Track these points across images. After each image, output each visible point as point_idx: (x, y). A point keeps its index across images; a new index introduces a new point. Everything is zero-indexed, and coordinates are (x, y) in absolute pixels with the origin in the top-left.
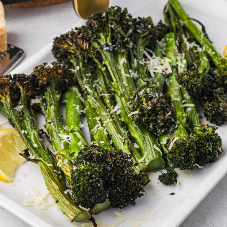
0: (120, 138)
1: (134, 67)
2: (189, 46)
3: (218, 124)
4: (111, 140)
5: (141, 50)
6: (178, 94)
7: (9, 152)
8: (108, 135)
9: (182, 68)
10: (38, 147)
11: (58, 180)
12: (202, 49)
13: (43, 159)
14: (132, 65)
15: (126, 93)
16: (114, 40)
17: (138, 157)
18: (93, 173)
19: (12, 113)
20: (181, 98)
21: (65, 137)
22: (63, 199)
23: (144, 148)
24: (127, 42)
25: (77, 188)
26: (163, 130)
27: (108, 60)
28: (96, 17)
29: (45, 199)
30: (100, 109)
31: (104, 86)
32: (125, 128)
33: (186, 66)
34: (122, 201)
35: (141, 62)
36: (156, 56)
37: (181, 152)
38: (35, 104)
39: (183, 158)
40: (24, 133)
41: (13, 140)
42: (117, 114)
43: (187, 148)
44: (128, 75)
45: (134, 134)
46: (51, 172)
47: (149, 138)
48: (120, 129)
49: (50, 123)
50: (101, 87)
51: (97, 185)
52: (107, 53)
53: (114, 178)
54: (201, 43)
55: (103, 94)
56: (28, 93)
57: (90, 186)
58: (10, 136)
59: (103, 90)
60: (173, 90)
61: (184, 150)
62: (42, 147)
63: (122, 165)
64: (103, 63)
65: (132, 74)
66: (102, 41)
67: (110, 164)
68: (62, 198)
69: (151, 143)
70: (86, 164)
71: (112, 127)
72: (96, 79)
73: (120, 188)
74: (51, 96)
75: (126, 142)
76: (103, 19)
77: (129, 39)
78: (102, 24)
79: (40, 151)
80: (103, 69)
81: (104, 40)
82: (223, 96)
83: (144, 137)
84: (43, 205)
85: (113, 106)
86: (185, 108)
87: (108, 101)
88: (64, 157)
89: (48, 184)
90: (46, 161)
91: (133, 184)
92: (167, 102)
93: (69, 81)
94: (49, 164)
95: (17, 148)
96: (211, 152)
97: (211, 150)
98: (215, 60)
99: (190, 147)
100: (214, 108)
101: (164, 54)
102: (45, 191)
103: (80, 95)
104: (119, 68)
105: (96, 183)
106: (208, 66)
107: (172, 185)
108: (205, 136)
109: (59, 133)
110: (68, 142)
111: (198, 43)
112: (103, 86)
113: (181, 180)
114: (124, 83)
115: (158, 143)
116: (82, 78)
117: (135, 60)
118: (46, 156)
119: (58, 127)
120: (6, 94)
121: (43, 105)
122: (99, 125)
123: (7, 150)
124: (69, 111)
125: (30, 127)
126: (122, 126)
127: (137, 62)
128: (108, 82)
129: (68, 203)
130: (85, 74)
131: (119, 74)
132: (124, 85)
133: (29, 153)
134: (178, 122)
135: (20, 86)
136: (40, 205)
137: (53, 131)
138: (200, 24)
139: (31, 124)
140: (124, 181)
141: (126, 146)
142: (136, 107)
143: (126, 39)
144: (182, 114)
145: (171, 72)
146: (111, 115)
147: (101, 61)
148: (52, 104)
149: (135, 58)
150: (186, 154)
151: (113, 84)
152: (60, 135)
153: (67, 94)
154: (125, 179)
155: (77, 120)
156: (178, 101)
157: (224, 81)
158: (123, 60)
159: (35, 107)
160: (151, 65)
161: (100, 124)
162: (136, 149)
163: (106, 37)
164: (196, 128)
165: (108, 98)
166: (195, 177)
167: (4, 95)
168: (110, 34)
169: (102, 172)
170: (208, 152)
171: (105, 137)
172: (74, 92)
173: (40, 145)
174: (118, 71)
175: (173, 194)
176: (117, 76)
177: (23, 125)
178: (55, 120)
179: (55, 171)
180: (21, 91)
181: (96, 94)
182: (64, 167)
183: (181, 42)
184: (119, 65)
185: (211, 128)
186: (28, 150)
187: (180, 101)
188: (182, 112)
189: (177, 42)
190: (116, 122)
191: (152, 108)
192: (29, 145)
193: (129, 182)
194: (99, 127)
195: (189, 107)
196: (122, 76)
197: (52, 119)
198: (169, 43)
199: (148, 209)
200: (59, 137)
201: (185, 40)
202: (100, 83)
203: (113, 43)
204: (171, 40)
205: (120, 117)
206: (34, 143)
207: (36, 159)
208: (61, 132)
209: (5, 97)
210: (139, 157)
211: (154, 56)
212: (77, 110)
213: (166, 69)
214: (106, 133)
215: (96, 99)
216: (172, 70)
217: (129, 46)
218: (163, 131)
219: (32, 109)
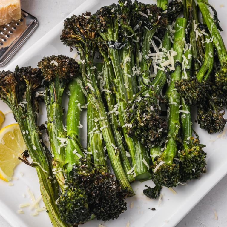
0: (113, 147)
1: (139, 60)
2: (198, 33)
3: (210, 132)
4: (105, 146)
5: (148, 40)
6: (176, 97)
7: (11, 150)
8: (103, 141)
9: (186, 64)
10: (37, 149)
11: (51, 188)
12: (211, 40)
13: (40, 164)
14: (138, 58)
15: (125, 97)
16: (120, 37)
17: (127, 167)
18: (78, 201)
19: (16, 110)
20: (179, 101)
21: (62, 140)
22: (53, 211)
23: (134, 159)
24: (134, 38)
25: (63, 211)
26: (153, 144)
27: (113, 56)
28: (104, 13)
29: (39, 203)
30: (99, 111)
31: (108, 80)
32: (120, 132)
33: (191, 61)
34: (106, 218)
35: (146, 57)
36: (163, 46)
37: (164, 177)
38: (39, 96)
39: (165, 182)
40: (26, 133)
41: (16, 135)
42: (115, 115)
43: (170, 174)
44: (130, 76)
45: (128, 141)
46: (45, 178)
47: (140, 150)
48: (115, 133)
49: (51, 122)
50: (105, 81)
51: (81, 212)
52: (112, 50)
53: (98, 201)
54: (211, 32)
55: (105, 90)
56: (34, 86)
57: (75, 213)
58: (13, 132)
59: (106, 84)
60: (172, 92)
61: (167, 176)
62: (40, 149)
63: (106, 191)
64: (109, 57)
65: (135, 73)
66: (109, 36)
67: (96, 191)
68: (51, 210)
69: (141, 157)
70: (74, 190)
71: (107, 134)
72: (101, 72)
73: (104, 209)
74: (55, 92)
75: (118, 153)
76: (112, 15)
77: (136, 34)
78: (110, 19)
79: (38, 154)
80: (109, 63)
81: (111, 36)
82: (217, 108)
83: (135, 148)
84: (36, 211)
85: (112, 106)
86: (181, 114)
87: (108, 99)
88: (59, 164)
89: (42, 190)
90: (42, 166)
91: (115, 206)
93: (73, 75)
94: (45, 170)
95: (19, 144)
96: (195, 172)
97: (195, 171)
98: (220, 56)
99: (173, 173)
100: (207, 120)
101: (172, 42)
102: (39, 196)
103: (83, 88)
104: (123, 67)
105: (80, 211)
106: (210, 67)
107: (154, 199)
109: (58, 135)
110: (65, 147)
111: (207, 31)
112: (106, 79)
113: (164, 194)
114: (125, 85)
116: (86, 72)
117: (141, 54)
118: (43, 160)
119: (57, 128)
120: (12, 91)
121: (47, 98)
122: (97, 128)
123: (9, 147)
124: (70, 109)
125: (32, 126)
126: (118, 130)
127: (142, 55)
128: (111, 80)
129: (56, 217)
130: (90, 67)
131: (121, 74)
132: (125, 87)
133: (29, 154)
134: (169, 135)
135: (26, 80)
136: (33, 209)
137: (53, 133)
138: (213, 9)
139: (33, 123)
140: (108, 204)
141: (117, 157)
142: (131, 118)
143: (132, 35)
144: (176, 124)
145: (174, 69)
146: (109, 116)
147: (107, 54)
148: (55, 101)
149: (140, 52)
150: (168, 178)
151: (116, 81)
152: (58, 138)
153: (71, 85)
154: (109, 202)
155: (76, 120)
156: (175, 105)
158: (127, 58)
159: (39, 99)
160: (157, 58)
161: (98, 126)
162: (128, 157)
163: (114, 32)
164: (186, 142)
165: (110, 94)
166: (177, 193)
167: (10, 91)
168: (117, 30)
169: (87, 199)
170: (191, 172)
171: (99, 143)
172: (78, 85)
173: (39, 147)
174: (121, 70)
175: (154, 209)
176: (119, 77)
177: (25, 124)
178: (56, 120)
179: (50, 177)
180: (27, 85)
181: (98, 92)
182: (58, 175)
183: (190, 29)
184: (123, 64)
185: (198, 147)
186: (28, 152)
187: (177, 105)
188: (176, 122)
189: (186, 30)
190: (113, 125)
191: (144, 125)
192: (29, 147)
193: (112, 205)
194: (95, 131)
195: (185, 113)
196: (125, 76)
197: (53, 118)
198: (178, 31)
199: (128, 224)
200: (58, 140)
201: (196, 26)
202: (104, 76)
203: (120, 40)
204: (181, 27)
205: (118, 119)
206: (33, 145)
207: (34, 163)
208: (60, 135)
209: (11, 93)
210: (129, 167)
211: (161, 47)
212: (78, 106)
213: (170, 65)
214: (101, 138)
215: (97, 98)
216: (175, 67)
217: (136, 41)
218: (153, 146)
219: (37, 101)
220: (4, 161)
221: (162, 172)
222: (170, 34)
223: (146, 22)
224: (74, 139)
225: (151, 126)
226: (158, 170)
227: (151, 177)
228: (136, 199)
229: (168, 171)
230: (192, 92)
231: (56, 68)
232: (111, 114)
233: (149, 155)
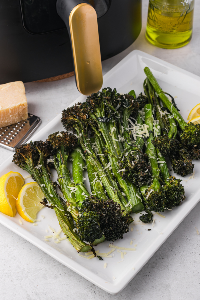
0: (112, 189)
1: (122, 132)
2: (162, 113)
3: (183, 175)
4: (105, 190)
5: (127, 119)
6: (153, 153)
7: (33, 200)
8: (103, 186)
9: (157, 132)
10: (53, 196)
11: (68, 221)
12: (172, 116)
13: (57, 206)
14: (120, 131)
15: (116, 154)
16: (106, 114)
17: (124, 202)
18: (93, 219)
19: (34, 171)
20: (156, 156)
21: (72, 188)
22: (72, 236)
23: (129, 196)
24: (116, 115)
25: (82, 229)
26: (142, 182)
27: (102, 129)
28: (93, 97)
29: (59, 235)
30: (97, 166)
31: (100, 148)
32: (116, 180)
33: (160, 130)
34: (114, 237)
35: (127, 129)
36: (138, 123)
37: (155, 200)
38: (50, 163)
39: (156, 205)
40: (43, 186)
41: (35, 190)
42: (109, 169)
43: (159, 197)
44: (117, 140)
45: (122, 185)
46: (63, 215)
47: (133, 189)
48: (112, 181)
49: (61, 178)
50: (98, 148)
51: (96, 227)
52: (102, 124)
53: (107, 221)
54: (171, 111)
55: (99, 154)
56: (45, 155)
57: (91, 228)
58: (33, 188)
59: (99, 151)
60: (150, 150)
61: (157, 199)
62: (56, 196)
63: (113, 212)
64: (99, 131)
65: (120, 139)
66: (98, 114)
67: (105, 212)
68: (71, 235)
69: (134, 192)
70: (88, 212)
71: (106, 181)
72: (94, 142)
73: (112, 228)
74: (62, 157)
75: (116, 192)
76: (98, 98)
77: (117, 112)
78: (98, 101)
79: (55, 199)
80: (99, 135)
81: (99, 113)
82: (186, 155)
83: (129, 188)
84: (58, 240)
85: (106, 164)
86: (159, 164)
87: (103, 160)
88: (72, 204)
89: (61, 224)
90: (59, 207)
91: (121, 225)
92: (145, 162)
93: (74, 145)
94: (61, 209)
95: (38, 196)
96: (177, 199)
97: (177, 197)
98: (181, 125)
99: (161, 197)
100: (180, 165)
101: (144, 120)
102: (59, 229)
103: (82, 155)
104: (111, 135)
105: (95, 226)
106: (176, 131)
107: (149, 223)
108: (172, 188)
109: (68, 186)
110: (75, 192)
111: (169, 111)
112: (99, 147)
113: (156, 219)
114: (114, 146)
115: (139, 192)
116: (84, 143)
117: (122, 127)
118: (59, 203)
119: (67, 181)
120: (29, 157)
121: (56, 163)
122: (97, 179)
123: (31, 199)
124: (75, 168)
125: (47, 181)
126: (113, 179)
127: (124, 128)
128: (103, 146)
129: (76, 239)
130: (86, 139)
131: (110, 139)
132: (114, 148)
133: (47, 201)
134: (153, 176)
135: (39, 150)
136: (56, 239)
137: (64, 184)
138: (171, 96)
139: (48, 179)
140: (115, 223)
141: (116, 195)
142: (123, 166)
143: (115, 113)
144: (157, 169)
145: (149, 136)
146: (105, 171)
147: (97, 129)
148: (62, 163)
149: (122, 126)
150: (159, 201)
151: (106, 146)
152: (69, 187)
153: (73, 154)
154: (116, 221)
155: (81, 175)
156: (154, 159)
157: (187, 143)
158: (113, 129)
159: (50, 165)
160: (134, 130)
161: (98, 178)
162: (124, 196)
163: (101, 111)
164: (166, 180)
165: (103, 157)
166: (166, 217)
167: (28, 157)
168: (103, 109)
169: (99, 218)
170: (174, 199)
171: (101, 188)
172: (78, 153)
173: (55, 195)
174: (110, 137)
175: (149, 230)
176: (109, 142)
177: (42, 180)
178: (65, 176)
179: (66, 214)
180: (40, 154)
181: (94, 155)
182: (73, 211)
183: (156, 111)
184: (110, 132)
185: (177, 181)
186: (46, 199)
187: (155, 158)
188: (157, 168)
189: (153, 111)
190: (109, 176)
191: (134, 167)
192: (47, 195)
193: (118, 223)
194: (96, 180)
195: (162, 163)
196: (113, 141)
197: (62, 175)
198: (147, 112)
199: (132, 242)
200: (68, 189)
201: (159, 109)
202: (97, 145)
203: (106, 116)
204: (149, 109)
205: (112, 172)
206: (50, 194)
207: (52, 205)
208: (70, 185)
209: (29, 159)
210: (126, 202)
211: (136, 123)
212: (80, 167)
213: (145, 134)
214: (101, 185)
215: (94, 158)
216: (150, 134)
217: (118, 118)
218: (142, 184)
219: (48, 166)
220: (29, 208)
221: (153, 197)
222: (141, 116)
223: (124, 102)
224: (82, 185)
225: (139, 168)
226: (149, 197)
227: (144, 209)
228: (134, 225)
229: (158, 196)
230: (166, 144)
231: (61, 139)
232: (106, 169)
233: (140, 192)
